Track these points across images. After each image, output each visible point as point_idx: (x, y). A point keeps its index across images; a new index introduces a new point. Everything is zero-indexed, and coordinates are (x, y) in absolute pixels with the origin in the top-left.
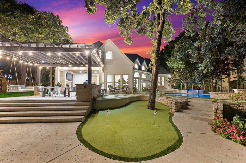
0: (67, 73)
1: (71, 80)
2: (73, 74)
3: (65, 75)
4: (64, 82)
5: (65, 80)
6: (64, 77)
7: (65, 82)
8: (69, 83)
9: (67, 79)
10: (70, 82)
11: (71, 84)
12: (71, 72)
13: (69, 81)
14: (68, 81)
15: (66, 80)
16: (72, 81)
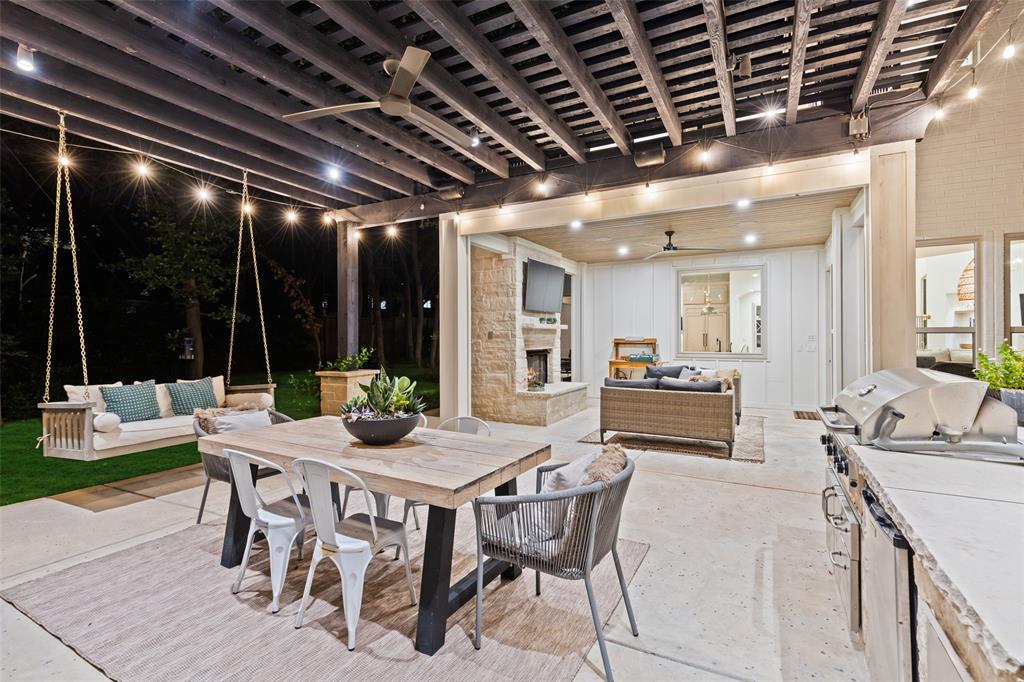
0: (525, 265)
1: (558, 316)
2: (568, 271)
3: (514, 278)
4: (507, 336)
5: (513, 318)
6: (507, 295)
7: (519, 333)
8: (548, 337)
9: (534, 312)
10: (553, 332)
11: (558, 342)
12: (559, 255)
13: (545, 326)
14: (534, 321)
15: (522, 320)
16: (566, 319)
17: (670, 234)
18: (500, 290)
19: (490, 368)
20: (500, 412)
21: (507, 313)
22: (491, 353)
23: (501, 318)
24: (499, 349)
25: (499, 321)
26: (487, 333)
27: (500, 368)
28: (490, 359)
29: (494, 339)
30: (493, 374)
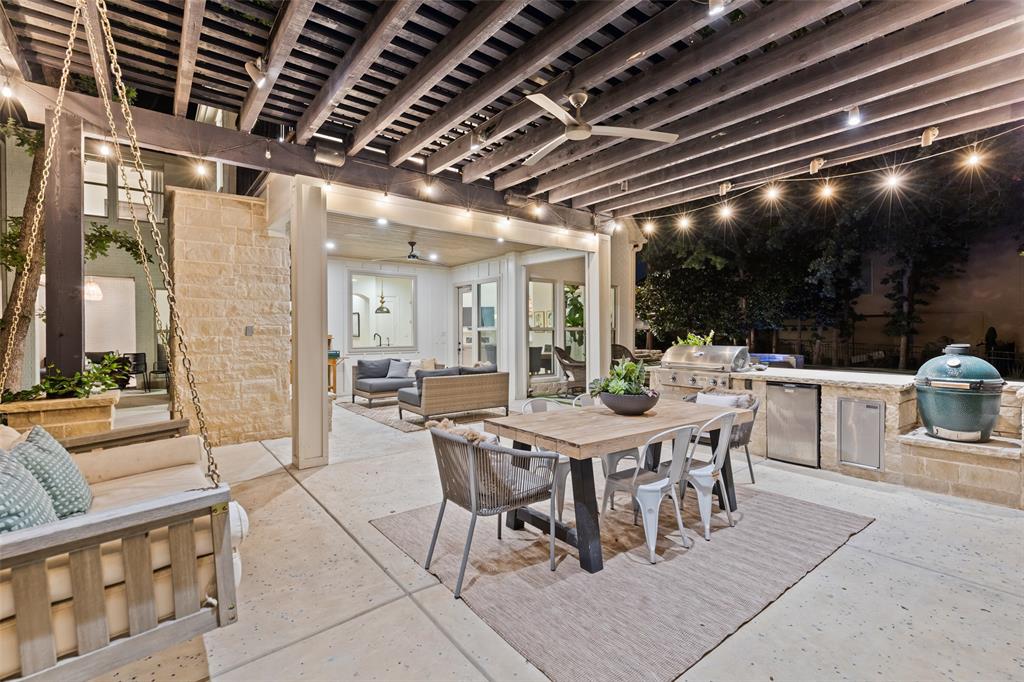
17: (412, 244)
18: (263, 274)
19: (247, 374)
20: (265, 428)
21: (276, 303)
22: (250, 354)
23: (267, 309)
24: (262, 348)
25: (262, 312)
26: (243, 328)
27: (264, 372)
28: (249, 362)
29: (254, 336)
30: (254, 381)
